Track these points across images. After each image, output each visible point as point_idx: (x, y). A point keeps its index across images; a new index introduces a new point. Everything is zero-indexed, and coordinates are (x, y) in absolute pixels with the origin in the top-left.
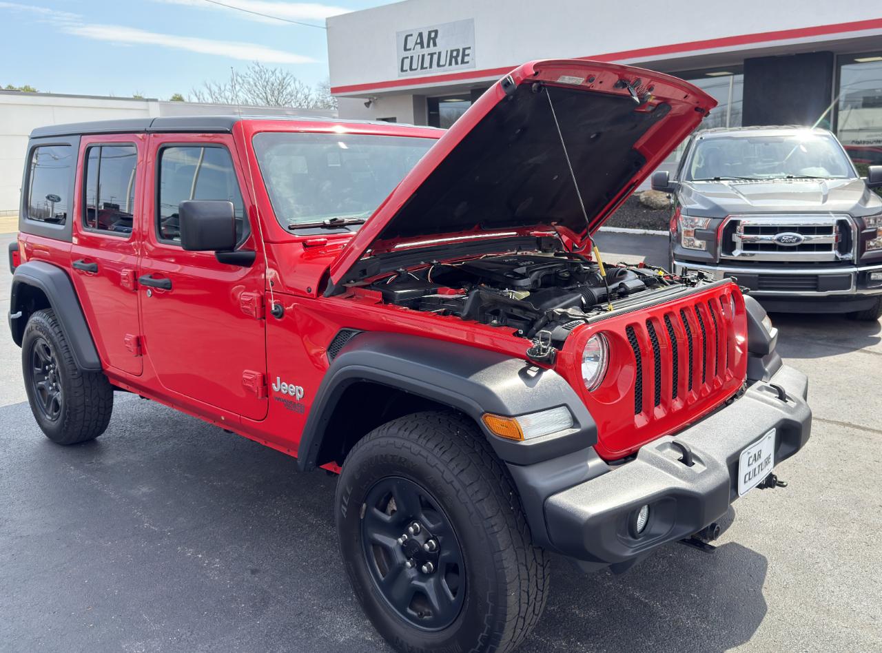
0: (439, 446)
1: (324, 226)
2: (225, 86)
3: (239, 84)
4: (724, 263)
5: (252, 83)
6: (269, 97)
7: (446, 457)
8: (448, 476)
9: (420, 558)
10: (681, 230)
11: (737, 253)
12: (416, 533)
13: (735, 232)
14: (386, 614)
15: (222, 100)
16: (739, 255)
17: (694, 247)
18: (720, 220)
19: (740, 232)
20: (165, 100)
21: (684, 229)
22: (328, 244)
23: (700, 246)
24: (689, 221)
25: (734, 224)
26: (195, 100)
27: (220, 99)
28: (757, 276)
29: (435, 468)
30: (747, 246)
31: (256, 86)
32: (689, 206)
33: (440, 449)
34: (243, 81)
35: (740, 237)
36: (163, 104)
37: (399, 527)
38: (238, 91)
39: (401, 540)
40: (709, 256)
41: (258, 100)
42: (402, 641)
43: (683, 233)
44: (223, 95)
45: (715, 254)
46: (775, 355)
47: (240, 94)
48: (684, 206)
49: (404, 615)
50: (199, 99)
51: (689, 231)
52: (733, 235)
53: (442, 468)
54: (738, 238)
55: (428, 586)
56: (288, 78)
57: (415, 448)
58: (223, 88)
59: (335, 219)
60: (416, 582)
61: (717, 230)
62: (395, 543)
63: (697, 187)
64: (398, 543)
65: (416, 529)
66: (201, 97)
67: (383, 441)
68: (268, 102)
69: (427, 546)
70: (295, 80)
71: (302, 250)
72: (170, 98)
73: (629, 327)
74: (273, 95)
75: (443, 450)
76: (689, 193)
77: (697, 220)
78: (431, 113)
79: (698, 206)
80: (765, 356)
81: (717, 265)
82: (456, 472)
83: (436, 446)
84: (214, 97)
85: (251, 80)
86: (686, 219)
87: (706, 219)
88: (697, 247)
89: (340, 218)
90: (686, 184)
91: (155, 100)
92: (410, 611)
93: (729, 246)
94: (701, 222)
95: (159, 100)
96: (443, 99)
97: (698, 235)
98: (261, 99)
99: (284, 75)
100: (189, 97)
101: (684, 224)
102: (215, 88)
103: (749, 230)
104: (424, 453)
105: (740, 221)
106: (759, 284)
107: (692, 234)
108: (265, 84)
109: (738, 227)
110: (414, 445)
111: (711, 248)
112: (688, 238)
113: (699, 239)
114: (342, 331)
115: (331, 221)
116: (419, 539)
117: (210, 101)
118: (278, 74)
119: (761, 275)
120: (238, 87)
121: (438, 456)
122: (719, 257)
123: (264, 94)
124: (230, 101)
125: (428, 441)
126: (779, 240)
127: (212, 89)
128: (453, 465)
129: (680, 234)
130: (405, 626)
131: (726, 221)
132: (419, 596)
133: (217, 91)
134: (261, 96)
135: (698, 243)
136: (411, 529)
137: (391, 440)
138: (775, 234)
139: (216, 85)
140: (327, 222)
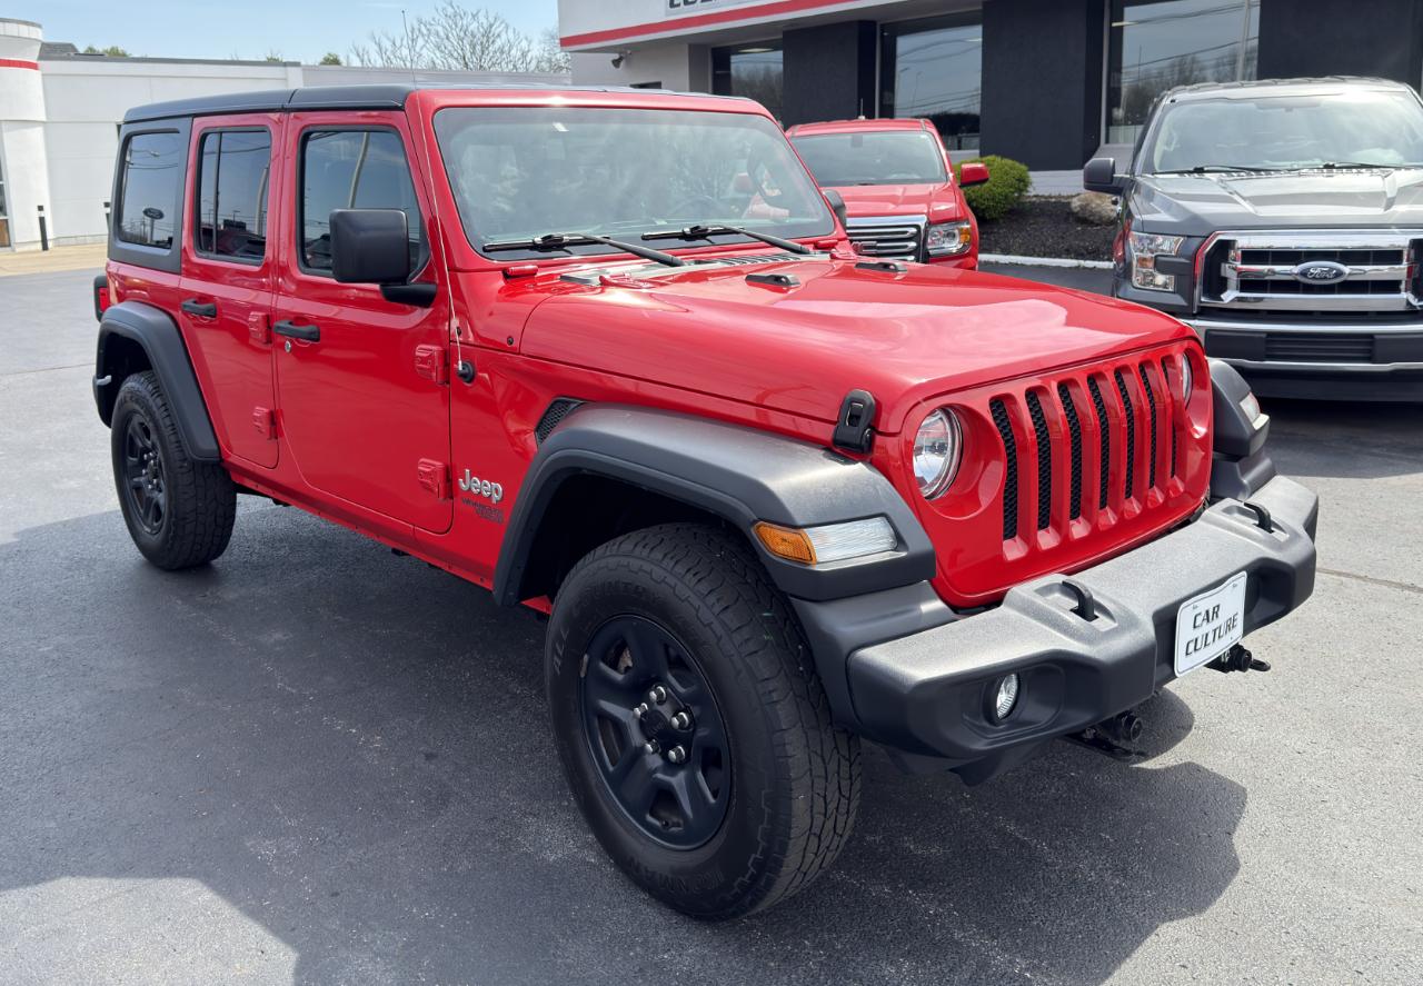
0: (693, 572)
1: (534, 247)
2: (402, 40)
3: (423, 35)
4: (1204, 313)
5: (442, 34)
6: (468, 55)
7: (703, 588)
8: (706, 615)
9: (666, 739)
10: (1131, 257)
11: (1229, 296)
12: (661, 701)
13: (1226, 261)
14: (617, 824)
15: (397, 63)
16: (1233, 301)
17: (1155, 285)
18: (1201, 239)
19: (1235, 260)
20: (310, 63)
21: (1136, 254)
22: (539, 274)
23: (1165, 285)
24: (1146, 242)
25: (1224, 247)
26: (356, 63)
27: (394, 61)
28: (1264, 336)
29: (686, 603)
30: (1247, 284)
31: (448, 38)
32: (1147, 217)
33: (695, 575)
34: (428, 30)
35: (1235, 269)
36: (308, 69)
37: (634, 692)
38: (422, 49)
39: (638, 711)
40: (1179, 300)
41: (453, 63)
42: (639, 863)
43: (1135, 263)
44: (398, 54)
45: (1190, 299)
46: (1264, 459)
47: (424, 52)
48: (1138, 217)
49: (643, 825)
50: (362, 61)
51: (1145, 259)
52: (1223, 265)
53: (697, 603)
54: (1232, 269)
55: (678, 781)
56: (497, 24)
57: (658, 573)
58: (398, 44)
59: (550, 237)
60: (660, 776)
61: (1194, 258)
62: (630, 716)
63: (1165, 184)
64: (635, 716)
65: (660, 695)
66: (366, 57)
67: (612, 561)
68: (466, 64)
69: (675, 721)
70: (507, 27)
71: (502, 283)
72: (320, 59)
73: (996, 401)
74: (473, 53)
75: (698, 577)
76: (1150, 195)
77: (1160, 239)
78: (718, 72)
79: (1163, 217)
80: (1244, 459)
81: (1194, 317)
82: (717, 609)
83: (689, 570)
84: (385, 58)
85: (440, 29)
86: (1141, 239)
87: (1176, 238)
88: (1157, 286)
89: (556, 234)
90: (1145, 180)
91: (297, 64)
92: (649, 818)
93: (1216, 285)
94: (1168, 245)
95: (303, 63)
96: (737, 50)
97: (1161, 265)
98: (457, 59)
99: (492, 20)
100: (348, 57)
101: (1135, 247)
102: (387, 44)
103: (1251, 256)
104: (671, 580)
105: (1234, 241)
106: (1268, 349)
107: (1151, 264)
108: (462, 34)
109: (1232, 254)
110: (656, 569)
111: (1184, 288)
112: (1144, 270)
113: (1163, 272)
114: (556, 402)
115: (544, 239)
116: (665, 710)
117: (379, 63)
118: (482, 19)
119: (1270, 334)
120: (420, 42)
121: (692, 585)
122: (1196, 303)
123: (460, 51)
124: (409, 65)
125: (677, 563)
126: (1304, 274)
127: (383, 45)
128: (712, 599)
129: (1130, 264)
130: (643, 841)
131: (1210, 242)
132: (663, 797)
133: (390, 48)
134: (455, 54)
135: (1160, 279)
136: (653, 695)
137: (624, 561)
138: (1297, 265)
139: (388, 39)
140: (538, 240)
